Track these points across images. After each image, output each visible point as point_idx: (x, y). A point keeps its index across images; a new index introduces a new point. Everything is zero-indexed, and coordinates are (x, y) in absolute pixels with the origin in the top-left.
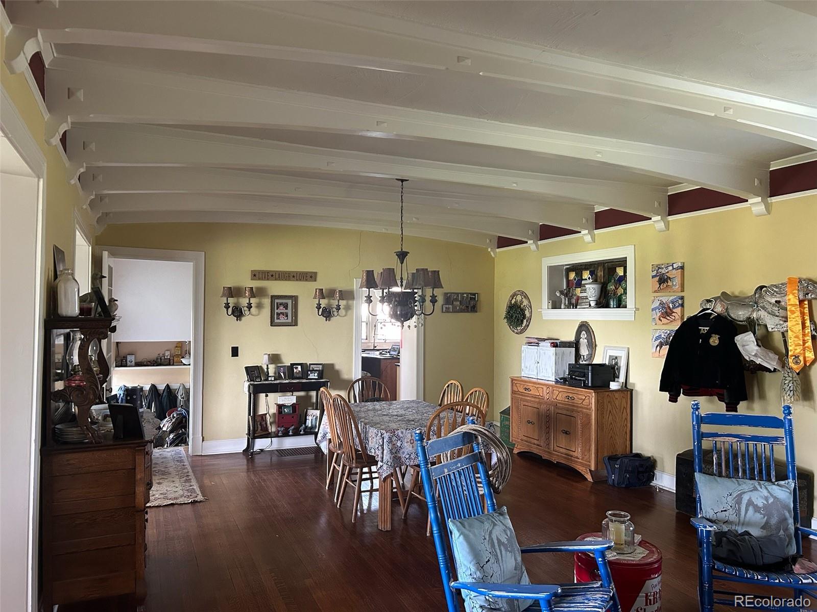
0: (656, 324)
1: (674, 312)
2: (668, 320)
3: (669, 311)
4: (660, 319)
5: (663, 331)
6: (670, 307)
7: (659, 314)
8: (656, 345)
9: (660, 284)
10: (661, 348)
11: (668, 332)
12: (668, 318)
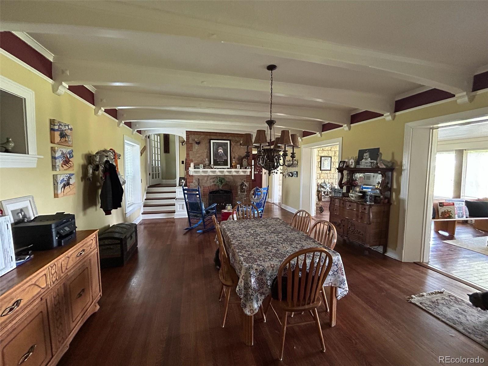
0: (60, 170)
1: (70, 161)
2: (68, 166)
3: (67, 160)
4: (62, 166)
5: (65, 175)
6: (68, 157)
7: (62, 162)
8: (61, 187)
9: (61, 138)
10: (64, 189)
11: (68, 175)
12: (67, 165)
